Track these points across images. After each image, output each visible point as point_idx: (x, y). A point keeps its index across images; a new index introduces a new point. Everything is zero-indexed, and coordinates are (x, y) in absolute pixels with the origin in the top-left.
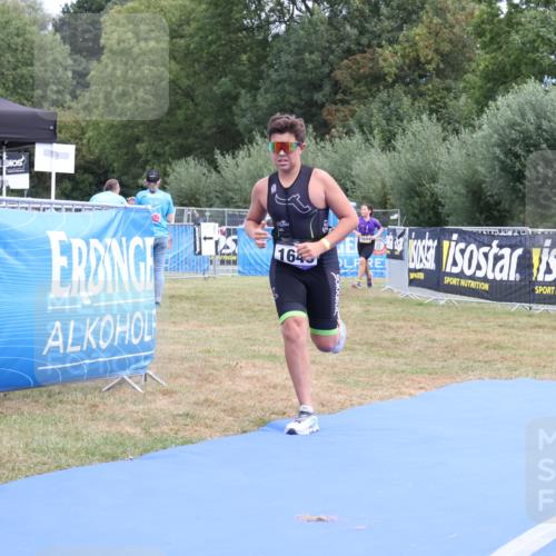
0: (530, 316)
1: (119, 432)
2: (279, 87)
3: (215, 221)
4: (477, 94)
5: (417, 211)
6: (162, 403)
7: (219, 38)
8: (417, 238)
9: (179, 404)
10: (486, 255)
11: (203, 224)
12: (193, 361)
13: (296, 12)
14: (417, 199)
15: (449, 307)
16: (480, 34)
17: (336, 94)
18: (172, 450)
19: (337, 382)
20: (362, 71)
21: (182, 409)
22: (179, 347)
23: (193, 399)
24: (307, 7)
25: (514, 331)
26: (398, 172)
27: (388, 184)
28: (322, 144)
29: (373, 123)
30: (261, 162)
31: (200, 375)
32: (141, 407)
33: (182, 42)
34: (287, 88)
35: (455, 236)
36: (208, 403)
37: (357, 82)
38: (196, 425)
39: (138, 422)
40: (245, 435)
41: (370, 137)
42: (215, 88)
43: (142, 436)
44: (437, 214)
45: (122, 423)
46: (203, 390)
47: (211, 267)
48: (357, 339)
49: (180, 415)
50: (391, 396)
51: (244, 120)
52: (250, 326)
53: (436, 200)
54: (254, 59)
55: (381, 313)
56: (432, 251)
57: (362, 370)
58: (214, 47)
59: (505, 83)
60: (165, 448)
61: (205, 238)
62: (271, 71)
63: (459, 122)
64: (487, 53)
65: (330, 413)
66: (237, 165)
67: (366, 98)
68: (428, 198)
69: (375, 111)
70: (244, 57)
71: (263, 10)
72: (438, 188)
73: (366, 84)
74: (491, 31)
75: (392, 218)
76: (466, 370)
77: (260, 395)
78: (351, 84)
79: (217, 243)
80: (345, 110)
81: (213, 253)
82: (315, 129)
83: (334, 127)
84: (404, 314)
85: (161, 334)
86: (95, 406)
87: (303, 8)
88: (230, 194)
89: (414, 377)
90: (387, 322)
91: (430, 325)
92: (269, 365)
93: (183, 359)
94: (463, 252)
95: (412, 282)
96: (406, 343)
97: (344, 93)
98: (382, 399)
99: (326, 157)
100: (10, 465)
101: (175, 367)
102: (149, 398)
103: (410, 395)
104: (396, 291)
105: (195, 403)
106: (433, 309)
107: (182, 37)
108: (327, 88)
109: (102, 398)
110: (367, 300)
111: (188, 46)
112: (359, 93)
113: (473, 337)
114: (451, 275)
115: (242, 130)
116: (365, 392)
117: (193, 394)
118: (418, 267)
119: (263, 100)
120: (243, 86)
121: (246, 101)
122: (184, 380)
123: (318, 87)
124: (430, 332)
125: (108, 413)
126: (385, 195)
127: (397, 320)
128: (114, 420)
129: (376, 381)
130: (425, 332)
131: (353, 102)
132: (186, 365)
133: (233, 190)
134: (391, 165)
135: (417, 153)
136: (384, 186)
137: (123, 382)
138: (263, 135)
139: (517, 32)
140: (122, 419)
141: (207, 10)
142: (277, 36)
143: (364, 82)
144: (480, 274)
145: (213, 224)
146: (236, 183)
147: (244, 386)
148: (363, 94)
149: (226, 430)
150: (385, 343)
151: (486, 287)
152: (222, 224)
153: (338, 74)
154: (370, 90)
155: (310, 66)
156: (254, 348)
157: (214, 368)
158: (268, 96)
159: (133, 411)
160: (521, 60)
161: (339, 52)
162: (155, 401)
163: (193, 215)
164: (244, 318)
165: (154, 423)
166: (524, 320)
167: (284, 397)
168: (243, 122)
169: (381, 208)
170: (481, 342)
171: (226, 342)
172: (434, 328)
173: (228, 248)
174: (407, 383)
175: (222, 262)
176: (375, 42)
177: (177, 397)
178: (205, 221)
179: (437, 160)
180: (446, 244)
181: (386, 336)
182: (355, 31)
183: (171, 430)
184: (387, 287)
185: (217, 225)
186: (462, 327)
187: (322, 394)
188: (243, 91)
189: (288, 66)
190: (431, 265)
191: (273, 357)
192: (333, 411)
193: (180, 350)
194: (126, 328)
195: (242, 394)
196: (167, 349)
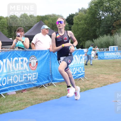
2: (103, 28)
6: (87, 82)
7: (93, 20)
9: (90, 82)
13: (106, 15)
17: (113, 28)
18: (90, 90)
19: (117, 77)
20: (118, 24)
21: (91, 83)
22: (89, 72)
23: (92, 81)
24: (108, 14)
28: (111, 37)
30: (101, 40)
31: (93, 77)
32: (84, 83)
33: (87, 21)
34: (105, 27)
36: (95, 82)
37: (117, 26)
38: (93, 86)
39: (83, 86)
40: (102, 87)
42: (93, 28)
43: (84, 88)
45: (81, 86)
46: (94, 80)
47: (93, 59)
48: (120, 70)
54: (99, 23)
58: (92, 22)
60: (88, 90)
61: (92, 54)
62: (102, 25)
66: (97, 41)
67: (119, 28)
70: (97, 23)
71: (100, 15)
73: (119, 26)
77: (104, 80)
78: (116, 26)
79: (94, 54)
80: (115, 31)
81: (94, 56)
82: (110, 34)
83: (113, 34)
87: (107, 14)
92: (105, 75)
93: (90, 75)
97: (115, 28)
99: (112, 39)
100: (63, 94)
101: (89, 76)
102: (85, 81)
107: (87, 20)
108: (112, 27)
109: (77, 82)
111: (88, 22)
112: (117, 28)
119: (101, 30)
120: (97, 28)
122: (90, 78)
123: (110, 27)
125: (78, 84)
132: (91, 76)
137: (80, 79)
138: (101, 36)
141: (90, 16)
142: (103, 19)
146: (97, 44)
147: (101, 79)
149: (98, 86)
153: (114, 25)
154: (119, 27)
155: (109, 24)
156: (102, 72)
157: (96, 76)
158: (102, 29)
159: (82, 84)
161: (113, 21)
164: (100, 67)
165: (86, 86)
168: (97, 34)
171: (97, 71)
176: (119, 19)
182: (116, 17)
183: (89, 87)
185: (94, 51)
187: (114, 80)
188: (97, 29)
189: (105, 24)
191: (105, 74)
192: (116, 82)
193: (89, 73)
194: (78, 70)
195: (101, 80)
196: (87, 73)
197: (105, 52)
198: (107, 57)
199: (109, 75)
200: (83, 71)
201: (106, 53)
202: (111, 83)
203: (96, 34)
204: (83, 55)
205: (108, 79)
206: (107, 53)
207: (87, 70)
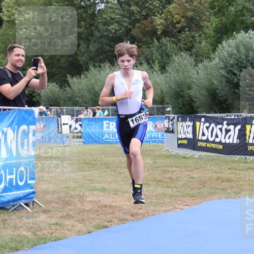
0: (246, 163)
1: (19, 235)
3: (69, 114)
4: (212, 40)
5: (181, 106)
6: (43, 217)
8: (182, 121)
10: (221, 129)
11: (62, 116)
12: (59, 193)
14: (180, 99)
15: (201, 159)
16: (213, 8)
18: (49, 244)
20: (147, 29)
21: (54, 221)
23: (60, 215)
25: (237, 171)
26: (169, 85)
27: (164, 91)
29: (154, 58)
30: (93, 81)
31: (63, 201)
32: (31, 220)
35: (203, 120)
36: (68, 216)
37: (145, 35)
38: (62, 229)
39: (29, 229)
40: (90, 234)
41: (153, 65)
43: (32, 236)
44: (192, 107)
45: (21, 229)
46: (66, 209)
48: (150, 178)
49: (53, 224)
50: (170, 210)
51: (83, 58)
52: (90, 173)
53: (191, 99)
54: (88, 26)
55: (163, 163)
56: (191, 128)
57: (153, 195)
59: (227, 34)
60: (45, 243)
61: (64, 124)
63: (202, 56)
64: (217, 18)
65: (137, 221)
67: (150, 43)
68: (187, 98)
69: (154, 51)
70: (83, 23)
72: (192, 93)
73: (150, 36)
74: (219, 5)
75: (167, 110)
76: (211, 194)
77: (98, 211)
78: (141, 37)
79: (70, 126)
81: (69, 132)
84: (176, 164)
85: (41, 178)
86: (6, 220)
88: (77, 99)
89: (183, 198)
90: (166, 168)
91: (190, 169)
92: (102, 194)
93: (54, 192)
94: (207, 128)
95: (180, 146)
96: (177, 180)
98: (165, 212)
101: (49, 197)
102: (36, 215)
103: (181, 209)
104: (170, 150)
105: (61, 217)
106: (192, 160)
109: (9, 216)
110: (155, 156)
113: (214, 175)
114: (201, 141)
115: (82, 63)
116: (156, 208)
117: (60, 212)
118: (183, 137)
119: (93, 48)
120: (82, 40)
121: (84, 48)
122: (54, 204)
124: (190, 173)
125: (12, 224)
126: (163, 97)
127: (172, 167)
128: (16, 228)
129: (161, 202)
130: (187, 173)
131: (143, 47)
132: (56, 196)
133: (79, 97)
134: (166, 80)
135: (180, 74)
136: (162, 93)
137: (20, 206)
138: (94, 66)
139: (233, 6)
140: (20, 228)
142: (99, 11)
143: (148, 35)
144: (217, 140)
145: (68, 116)
146: (79, 93)
147: (88, 207)
148: (148, 41)
149: (79, 232)
150: (166, 180)
151: (221, 147)
152: (73, 116)
156: (92, 185)
158: (95, 45)
159: (26, 223)
160: (235, 21)
162: (39, 216)
163: (57, 111)
164: (87, 168)
165: (39, 229)
166: (242, 165)
167: (111, 212)
169: (161, 104)
170: (219, 178)
171: (77, 182)
172: (192, 171)
173: (77, 129)
174: (179, 202)
175: (74, 137)
177: (51, 214)
178: (63, 115)
179: (191, 77)
180: (198, 124)
181: (167, 176)
183: (48, 232)
184: (166, 148)
185: (70, 116)
186: (208, 170)
187: (132, 210)
188: (82, 42)
190: (190, 136)
191: (104, 190)
192: (138, 220)
193: (52, 187)
194: (13, 176)
195: (87, 211)
196: (44, 187)
197: (105, 119)
198: (111, 135)
199: (117, 194)
200: (29, 182)
201: (108, 122)
202: (122, 221)
203: (78, 61)
204: (30, 127)
205: (111, 207)
206: (111, 123)
207: (46, 178)
